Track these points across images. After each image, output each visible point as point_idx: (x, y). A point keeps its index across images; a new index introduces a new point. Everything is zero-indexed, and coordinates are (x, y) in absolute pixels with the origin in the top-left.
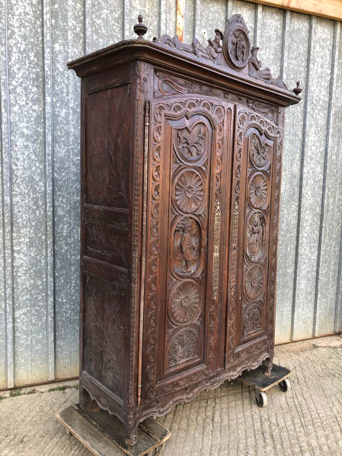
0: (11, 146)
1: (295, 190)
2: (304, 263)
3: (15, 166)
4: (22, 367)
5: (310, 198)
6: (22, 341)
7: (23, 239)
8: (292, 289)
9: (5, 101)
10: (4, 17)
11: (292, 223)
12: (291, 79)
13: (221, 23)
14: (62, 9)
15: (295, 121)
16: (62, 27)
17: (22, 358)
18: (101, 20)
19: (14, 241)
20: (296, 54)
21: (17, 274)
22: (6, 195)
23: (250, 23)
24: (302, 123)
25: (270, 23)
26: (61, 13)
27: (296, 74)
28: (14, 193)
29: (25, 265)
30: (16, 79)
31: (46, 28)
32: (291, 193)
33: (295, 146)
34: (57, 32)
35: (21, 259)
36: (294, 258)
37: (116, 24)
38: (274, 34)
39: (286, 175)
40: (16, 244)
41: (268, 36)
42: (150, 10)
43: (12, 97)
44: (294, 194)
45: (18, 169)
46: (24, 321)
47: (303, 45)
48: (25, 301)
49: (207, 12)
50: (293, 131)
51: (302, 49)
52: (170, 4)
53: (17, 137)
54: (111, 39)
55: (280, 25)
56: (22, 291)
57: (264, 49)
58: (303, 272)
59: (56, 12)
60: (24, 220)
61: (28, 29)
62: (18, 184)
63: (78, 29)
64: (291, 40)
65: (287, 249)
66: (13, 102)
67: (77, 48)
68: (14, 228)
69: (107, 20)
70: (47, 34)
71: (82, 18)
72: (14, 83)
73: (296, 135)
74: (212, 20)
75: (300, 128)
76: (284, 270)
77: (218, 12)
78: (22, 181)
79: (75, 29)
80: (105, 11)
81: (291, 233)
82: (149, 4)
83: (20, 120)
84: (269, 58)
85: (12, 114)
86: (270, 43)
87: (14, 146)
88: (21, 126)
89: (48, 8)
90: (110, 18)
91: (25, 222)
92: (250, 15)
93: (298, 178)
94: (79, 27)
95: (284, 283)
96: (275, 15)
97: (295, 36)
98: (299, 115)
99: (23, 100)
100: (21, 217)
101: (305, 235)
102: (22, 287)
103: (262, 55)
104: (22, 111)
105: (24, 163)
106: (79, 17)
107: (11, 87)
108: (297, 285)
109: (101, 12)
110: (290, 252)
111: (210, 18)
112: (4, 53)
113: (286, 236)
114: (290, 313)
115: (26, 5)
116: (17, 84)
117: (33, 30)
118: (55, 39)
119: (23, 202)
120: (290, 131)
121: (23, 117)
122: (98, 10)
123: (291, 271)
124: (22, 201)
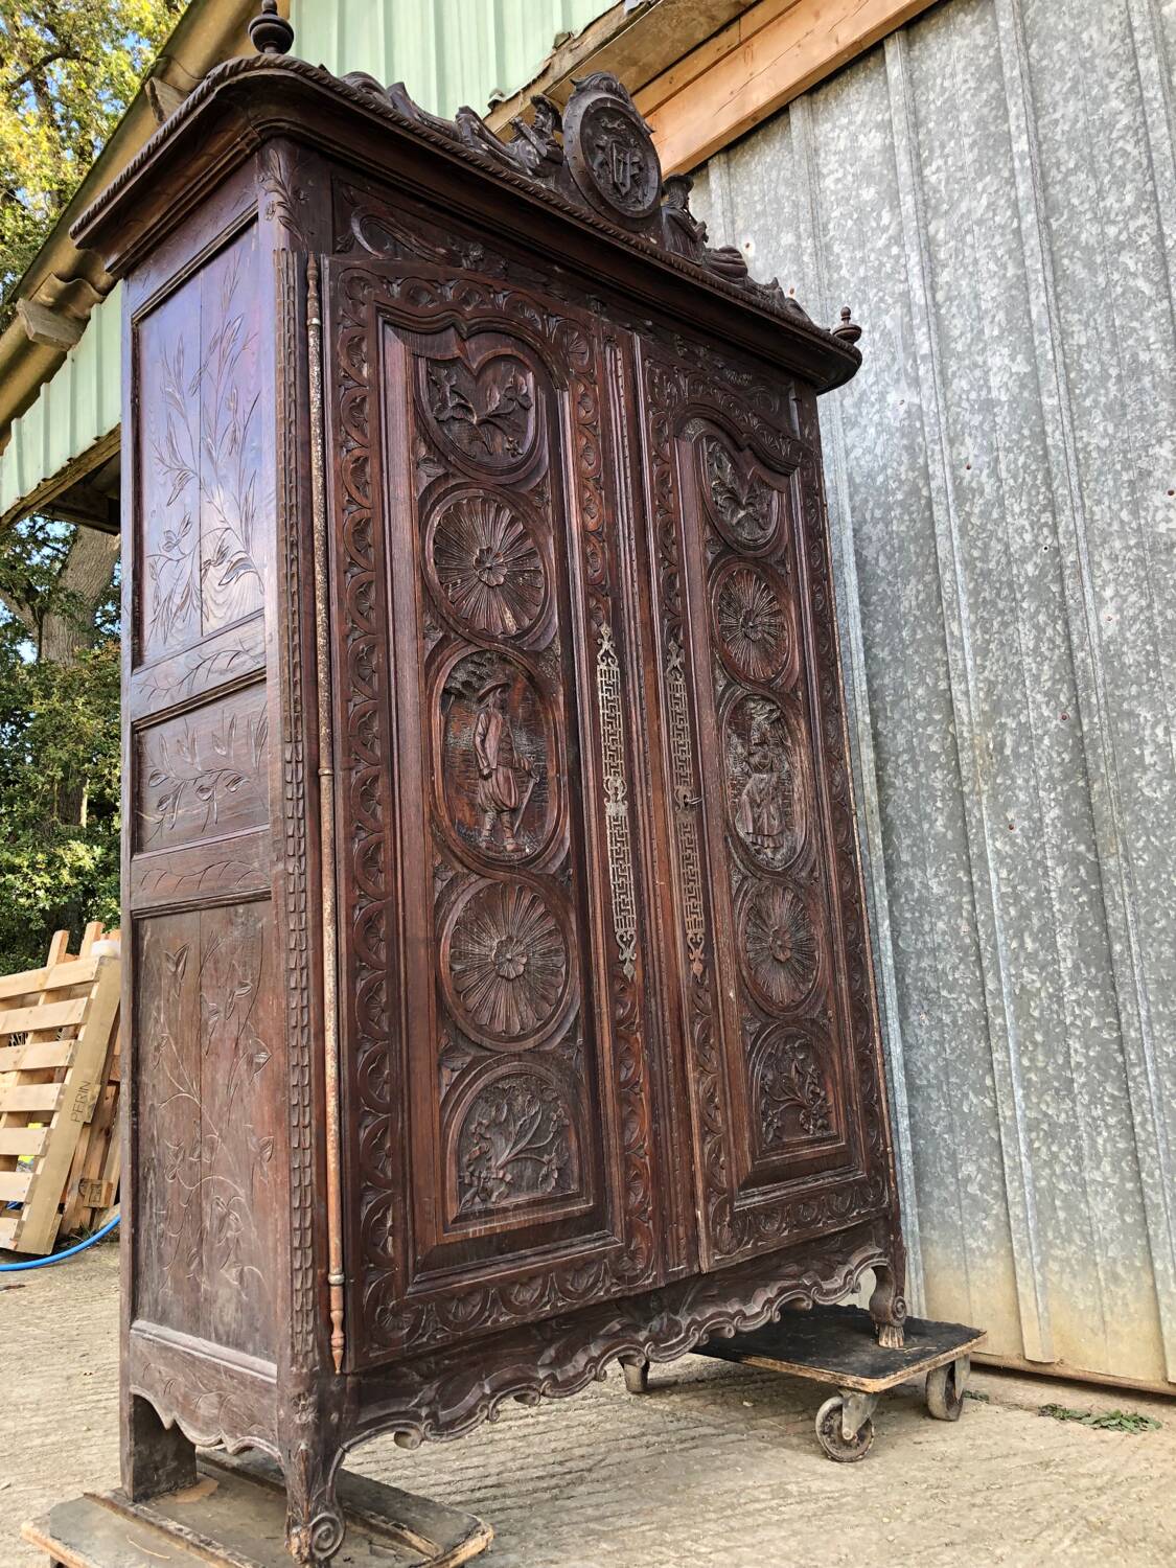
55: (980, 33)
73: (1135, 371)
84: (962, 168)
86: (957, 118)
92: (871, 94)
96: (960, 16)
98: (1139, 282)
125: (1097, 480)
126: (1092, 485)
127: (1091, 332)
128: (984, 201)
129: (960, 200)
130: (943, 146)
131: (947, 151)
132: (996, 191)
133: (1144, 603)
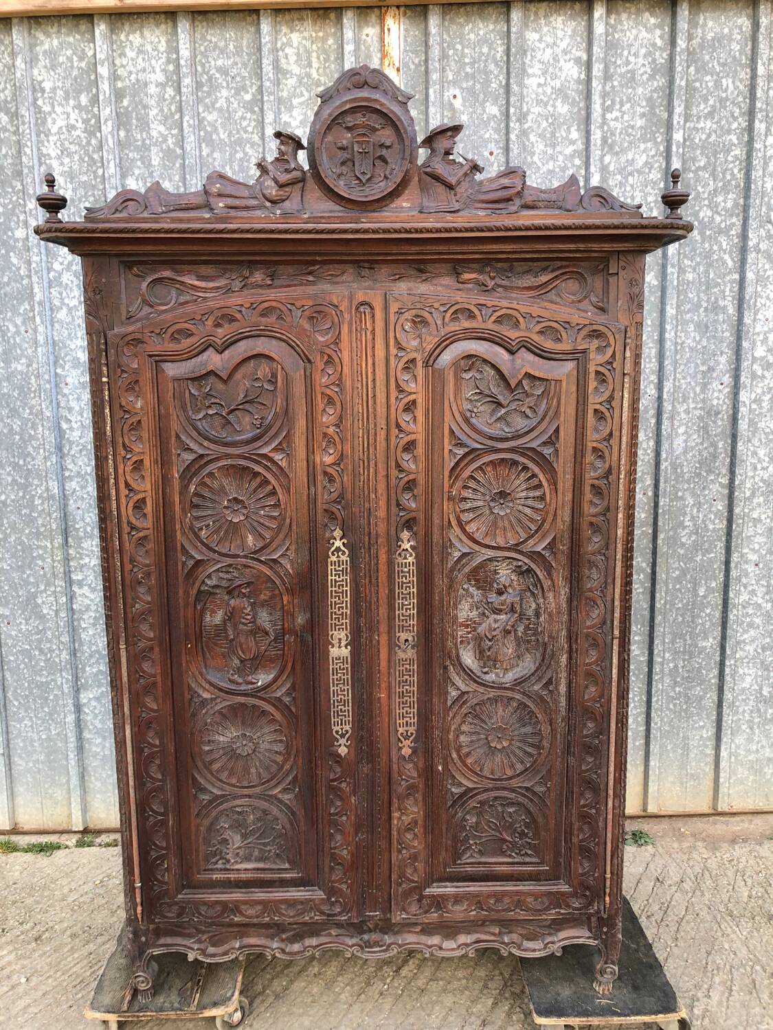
0: (57, 385)
1: (716, 447)
2: (751, 625)
3: (66, 423)
4: (98, 796)
5: (765, 465)
6: (94, 749)
7: (87, 560)
8: (715, 688)
9: (40, 303)
10: (29, 143)
11: (711, 527)
12: (699, 168)
13: (497, 65)
14: (136, 106)
15: (711, 276)
16: (139, 143)
17: (96, 779)
18: (215, 113)
19: (71, 564)
20: (711, 102)
21: (79, 625)
22: (51, 478)
23: (574, 51)
24: (737, 276)
25: (632, 37)
26: (137, 115)
27: (715, 154)
28: (67, 474)
29: (93, 608)
30: (60, 259)
31: (107, 151)
32: (705, 454)
33: (714, 337)
34: (130, 155)
35: (86, 597)
36: (718, 614)
37: (249, 115)
38: (644, 65)
39: (687, 412)
40: (76, 568)
41: (628, 72)
42: (321, 71)
43: (54, 293)
44: (714, 457)
45: (71, 429)
46: (97, 712)
47: (734, 77)
48: (96, 675)
49: (459, 47)
50: (707, 301)
51: (731, 86)
52: (368, 48)
53: (67, 368)
54: (238, 148)
55: (661, 37)
56: (91, 656)
57: (618, 107)
58: (747, 648)
59: (127, 113)
60: (88, 524)
61: (76, 157)
62: (73, 456)
63: (170, 141)
64: (697, 71)
65: (695, 590)
66: (57, 302)
67: (170, 180)
68: (70, 540)
69: (228, 110)
70: (108, 163)
71: (177, 117)
72: (57, 266)
73: (715, 308)
74: (472, 64)
75: (729, 291)
76: (689, 642)
77: (486, 41)
78: (81, 450)
79: (165, 140)
80: (225, 93)
81: (708, 551)
82: (318, 58)
83: (70, 334)
84: (633, 127)
85: (56, 325)
86: (634, 89)
87: (62, 385)
88: (73, 347)
89: (108, 110)
90: (235, 105)
91: (89, 529)
92: (574, 31)
93: (725, 415)
94: (173, 136)
95: (688, 671)
96: (647, 14)
97: (707, 57)
98: (726, 257)
99: (74, 297)
100: (83, 520)
101: (753, 557)
102: (90, 648)
103: (612, 124)
104: (73, 317)
105: (82, 417)
106: (172, 115)
107: (52, 274)
108: (728, 678)
109: (216, 96)
110: (705, 597)
111: (467, 60)
112: (34, 212)
113: (691, 559)
114: (711, 744)
115: (69, 110)
116: (62, 267)
117: (86, 159)
118: (127, 169)
119: (85, 491)
120: (699, 301)
121: (75, 328)
122: (209, 94)
123: (710, 643)
124: (83, 487)
125: (685, 365)
126: (682, 367)
127: (695, 276)
128: (644, 158)
129: (629, 148)
130: (622, 105)
131: (623, 109)
132: (653, 156)
133: (699, 441)
